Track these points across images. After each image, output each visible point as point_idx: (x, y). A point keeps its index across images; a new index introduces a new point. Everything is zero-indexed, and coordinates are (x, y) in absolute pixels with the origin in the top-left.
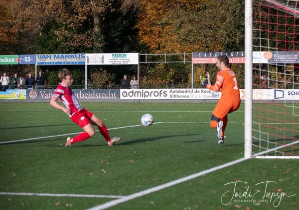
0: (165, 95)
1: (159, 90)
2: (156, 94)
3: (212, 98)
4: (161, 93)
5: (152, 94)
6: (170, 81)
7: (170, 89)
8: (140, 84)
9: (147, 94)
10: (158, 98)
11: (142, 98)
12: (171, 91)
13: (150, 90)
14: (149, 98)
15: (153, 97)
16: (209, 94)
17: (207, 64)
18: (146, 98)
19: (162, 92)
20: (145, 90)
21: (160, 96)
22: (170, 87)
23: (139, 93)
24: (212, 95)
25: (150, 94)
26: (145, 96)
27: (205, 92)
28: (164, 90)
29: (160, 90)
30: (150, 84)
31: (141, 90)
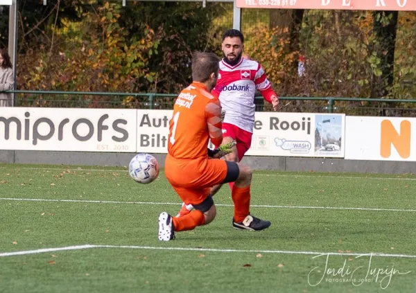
0: (120, 135)
1: (94, 114)
2: (83, 130)
3: (312, 153)
4: (102, 127)
5: (68, 128)
6: (142, 80)
7: (142, 112)
8: (17, 87)
9: (44, 129)
10: (92, 145)
11: (26, 145)
12: (145, 121)
13: (56, 114)
14: (53, 145)
15: (69, 144)
16: (301, 135)
17: (299, 13)
18: (42, 146)
19: (105, 123)
20: (36, 113)
21: (100, 139)
22: (139, 103)
23: (13, 125)
24: (311, 138)
25: (57, 130)
26: (37, 136)
27: (285, 126)
28: (114, 114)
29: (101, 112)
30: (60, 87)
31: (19, 112)
